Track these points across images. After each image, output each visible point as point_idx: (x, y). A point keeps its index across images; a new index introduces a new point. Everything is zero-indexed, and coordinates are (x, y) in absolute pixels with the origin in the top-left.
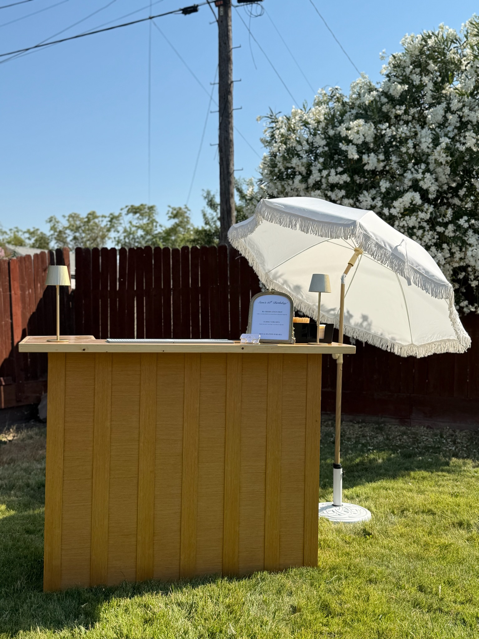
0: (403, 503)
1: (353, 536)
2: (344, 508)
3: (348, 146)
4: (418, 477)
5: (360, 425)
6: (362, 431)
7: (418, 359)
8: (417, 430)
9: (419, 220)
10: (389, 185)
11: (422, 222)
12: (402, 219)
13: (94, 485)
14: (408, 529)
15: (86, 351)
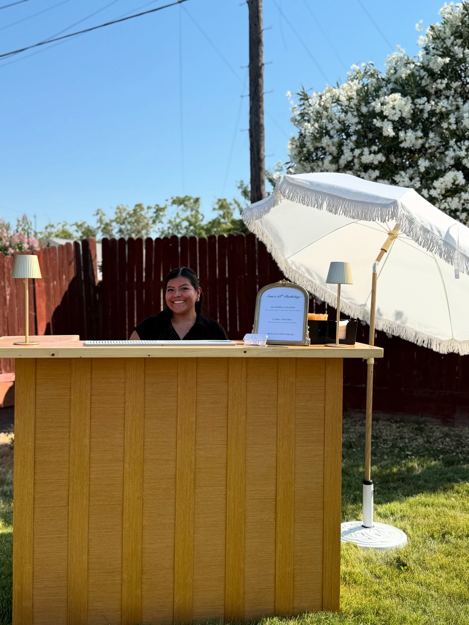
0: (444, 524)
1: (385, 568)
2: (376, 531)
3: (383, 123)
4: (462, 491)
5: (398, 425)
6: (399, 432)
7: (462, 356)
8: (461, 432)
9: (462, 201)
10: (429, 163)
11: (466, 204)
12: (443, 201)
13: (70, 514)
14: (450, 558)
15: (55, 356)
